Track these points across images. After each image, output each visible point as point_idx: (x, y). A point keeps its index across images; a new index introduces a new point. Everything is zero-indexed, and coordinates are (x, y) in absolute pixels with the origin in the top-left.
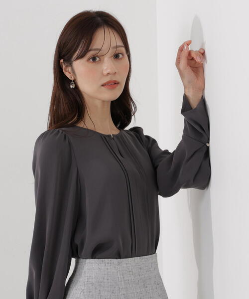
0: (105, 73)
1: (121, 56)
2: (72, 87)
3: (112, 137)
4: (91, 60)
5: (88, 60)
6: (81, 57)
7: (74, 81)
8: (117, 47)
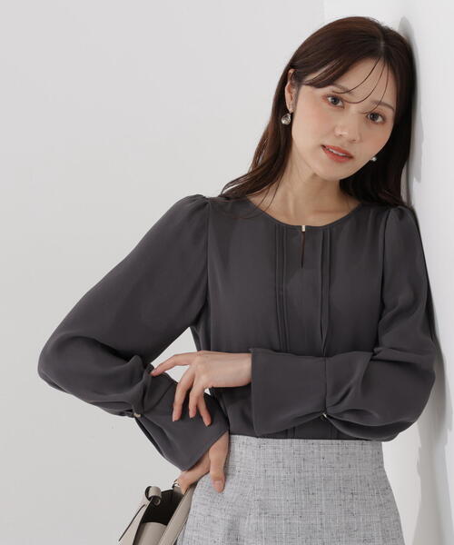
0: (338, 132)
1: (380, 119)
2: (283, 122)
3: (304, 230)
4: (330, 99)
5: (325, 97)
6: (317, 84)
7: (292, 115)
8: (380, 103)
